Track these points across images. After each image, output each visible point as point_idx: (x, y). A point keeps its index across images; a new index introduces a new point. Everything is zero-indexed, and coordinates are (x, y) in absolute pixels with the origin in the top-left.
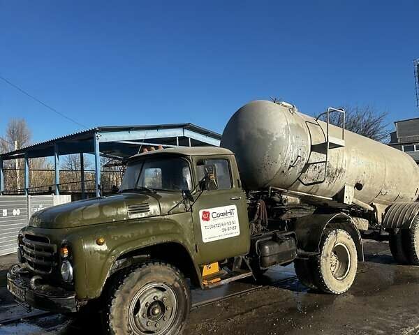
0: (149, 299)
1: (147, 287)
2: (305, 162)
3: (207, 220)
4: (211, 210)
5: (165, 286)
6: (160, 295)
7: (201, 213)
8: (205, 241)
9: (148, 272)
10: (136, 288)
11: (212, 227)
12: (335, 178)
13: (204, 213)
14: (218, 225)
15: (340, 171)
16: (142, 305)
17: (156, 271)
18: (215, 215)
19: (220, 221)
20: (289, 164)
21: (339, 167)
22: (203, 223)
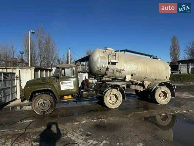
0: (42, 102)
1: (42, 99)
2: (106, 68)
3: (63, 84)
4: (64, 82)
5: (47, 100)
6: (45, 101)
7: (61, 82)
8: (61, 90)
9: (42, 96)
10: (38, 99)
11: (64, 86)
12: (121, 73)
13: (62, 82)
14: (66, 86)
15: (123, 70)
16: (40, 103)
17: (44, 96)
18: (65, 83)
19: (67, 85)
20: (100, 68)
21: (122, 69)
22: (61, 85)
